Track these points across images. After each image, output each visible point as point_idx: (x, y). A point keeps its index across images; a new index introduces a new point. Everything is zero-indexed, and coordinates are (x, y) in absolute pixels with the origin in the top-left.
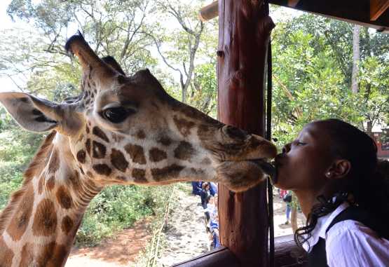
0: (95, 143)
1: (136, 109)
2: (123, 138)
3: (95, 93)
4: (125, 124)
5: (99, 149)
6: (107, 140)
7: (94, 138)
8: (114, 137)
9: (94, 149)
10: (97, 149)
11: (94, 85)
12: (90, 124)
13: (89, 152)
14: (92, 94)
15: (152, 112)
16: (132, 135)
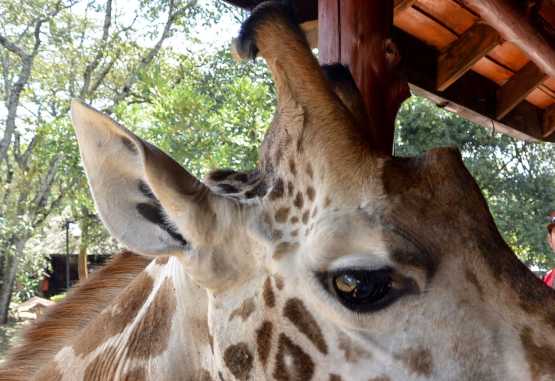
0: (285, 341)
1: (422, 284)
2: (369, 356)
3: (305, 198)
4: (383, 321)
5: (295, 363)
6: (323, 348)
7: (284, 326)
8: (345, 345)
9: (279, 358)
10: (288, 360)
11: (309, 172)
12: (280, 286)
13: (264, 358)
14: (299, 197)
15: (463, 302)
16: (397, 357)
